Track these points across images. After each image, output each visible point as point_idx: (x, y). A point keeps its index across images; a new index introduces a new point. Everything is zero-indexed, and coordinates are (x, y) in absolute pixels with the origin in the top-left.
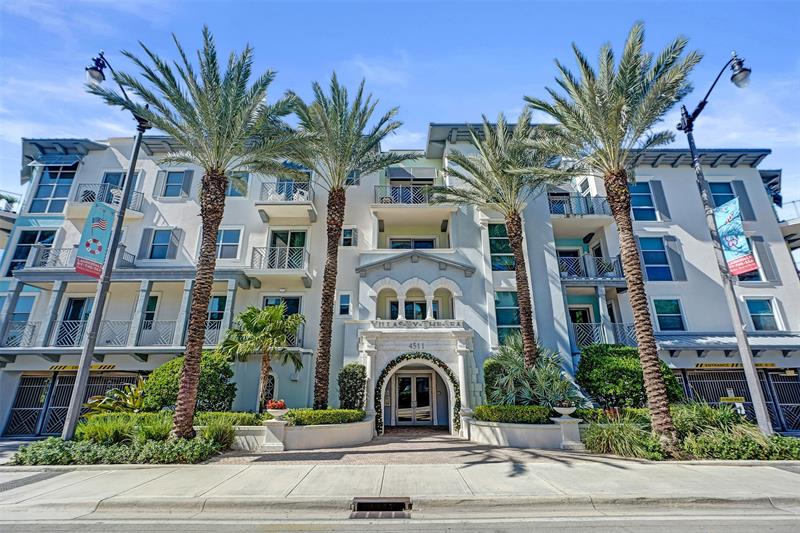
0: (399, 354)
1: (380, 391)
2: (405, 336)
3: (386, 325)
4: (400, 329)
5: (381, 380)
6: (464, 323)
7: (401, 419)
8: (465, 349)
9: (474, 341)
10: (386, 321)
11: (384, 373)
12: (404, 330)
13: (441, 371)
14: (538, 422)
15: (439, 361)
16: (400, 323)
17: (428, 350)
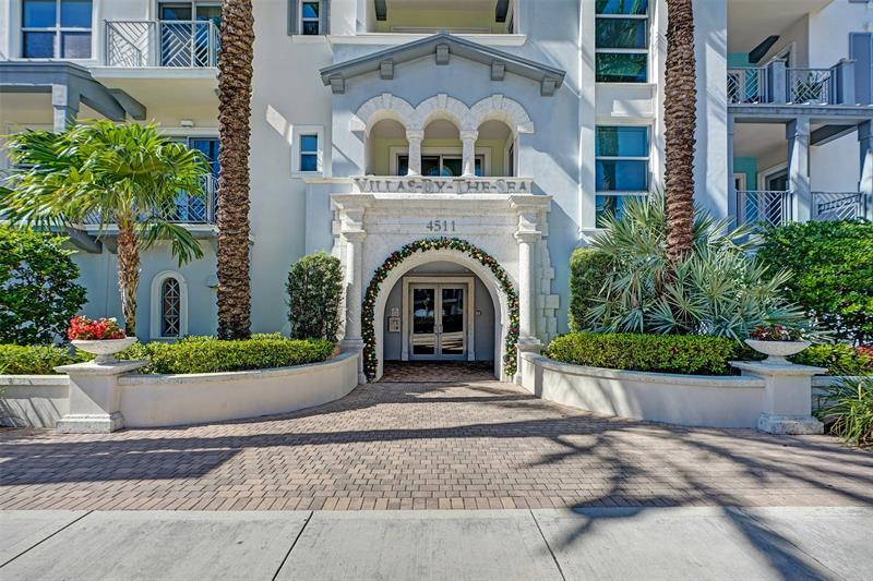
0: (409, 241)
1: (371, 306)
2: (419, 207)
3: (383, 186)
4: (411, 194)
5: (373, 287)
6: (533, 184)
7: (419, 349)
8: (533, 231)
9: (551, 218)
10: (383, 179)
11: (380, 275)
12: (418, 196)
13: (485, 273)
14: (705, 371)
15: (484, 255)
16: (411, 183)
17: (463, 233)
